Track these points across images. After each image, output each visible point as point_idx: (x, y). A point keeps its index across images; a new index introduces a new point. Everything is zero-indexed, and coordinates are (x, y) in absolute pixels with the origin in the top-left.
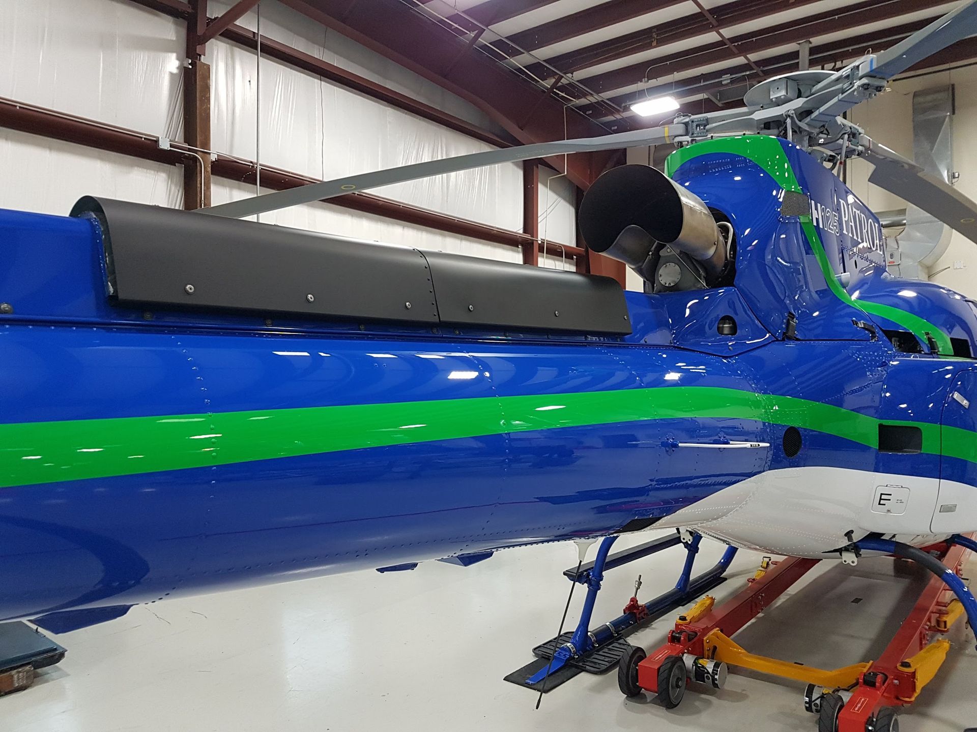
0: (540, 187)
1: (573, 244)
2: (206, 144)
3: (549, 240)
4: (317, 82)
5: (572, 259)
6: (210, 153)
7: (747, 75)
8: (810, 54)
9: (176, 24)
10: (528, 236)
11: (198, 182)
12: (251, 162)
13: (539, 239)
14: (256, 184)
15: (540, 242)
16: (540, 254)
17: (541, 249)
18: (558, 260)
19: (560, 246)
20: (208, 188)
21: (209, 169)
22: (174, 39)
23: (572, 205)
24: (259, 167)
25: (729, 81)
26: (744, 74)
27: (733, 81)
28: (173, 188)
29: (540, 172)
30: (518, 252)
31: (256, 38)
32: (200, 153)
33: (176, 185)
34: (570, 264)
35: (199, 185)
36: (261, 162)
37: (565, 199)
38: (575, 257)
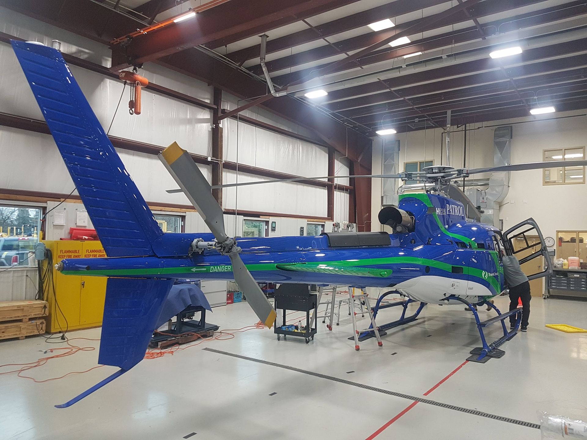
0: (336, 161)
1: (348, 185)
2: (221, 158)
3: (339, 184)
4: (254, 127)
5: (348, 191)
6: (222, 161)
7: (426, 119)
8: (451, 114)
9: (210, 112)
10: (330, 183)
11: (219, 172)
12: (235, 163)
13: (335, 184)
14: (236, 171)
15: (335, 185)
16: (335, 190)
17: (335, 188)
18: (342, 192)
19: (343, 186)
20: (222, 174)
21: (222, 167)
22: (209, 118)
23: (348, 168)
24: (238, 164)
25: (418, 121)
26: (424, 119)
27: (419, 121)
28: (209, 173)
29: (336, 155)
30: (325, 189)
31: (237, 115)
32: (219, 161)
33: (210, 173)
34: (347, 193)
35: (219, 173)
36: (238, 162)
37: (345, 165)
38: (349, 190)
